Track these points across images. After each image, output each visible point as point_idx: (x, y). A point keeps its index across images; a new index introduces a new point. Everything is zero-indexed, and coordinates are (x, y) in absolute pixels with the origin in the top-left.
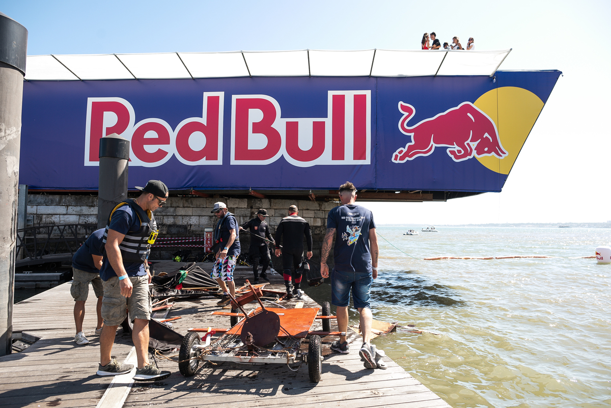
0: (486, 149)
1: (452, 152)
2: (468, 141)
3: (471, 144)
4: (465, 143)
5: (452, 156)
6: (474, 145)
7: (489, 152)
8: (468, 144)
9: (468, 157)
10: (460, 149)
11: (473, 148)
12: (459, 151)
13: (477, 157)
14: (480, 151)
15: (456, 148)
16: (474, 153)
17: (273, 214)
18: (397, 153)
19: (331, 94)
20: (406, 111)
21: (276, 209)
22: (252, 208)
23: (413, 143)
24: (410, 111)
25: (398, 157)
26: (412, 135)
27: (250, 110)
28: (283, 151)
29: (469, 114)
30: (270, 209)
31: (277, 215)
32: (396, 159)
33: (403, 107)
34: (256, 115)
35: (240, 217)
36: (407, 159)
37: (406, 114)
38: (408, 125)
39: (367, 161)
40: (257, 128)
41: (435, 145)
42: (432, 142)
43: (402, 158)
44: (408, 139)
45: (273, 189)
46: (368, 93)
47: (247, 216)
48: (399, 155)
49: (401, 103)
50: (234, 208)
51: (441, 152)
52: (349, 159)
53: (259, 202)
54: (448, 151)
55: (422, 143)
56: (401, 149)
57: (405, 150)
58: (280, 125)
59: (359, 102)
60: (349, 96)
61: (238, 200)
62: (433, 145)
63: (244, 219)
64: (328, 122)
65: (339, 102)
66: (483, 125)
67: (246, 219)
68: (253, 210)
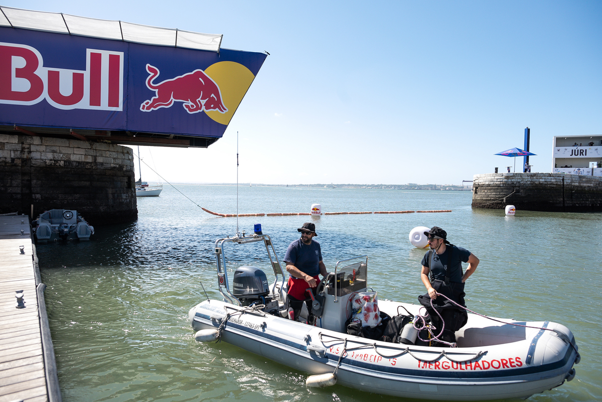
0: (212, 106)
1: (187, 106)
2: (199, 99)
3: (201, 101)
4: (197, 100)
5: (187, 109)
6: (203, 102)
7: (214, 108)
8: (199, 101)
9: (199, 111)
10: (193, 104)
11: (203, 104)
12: (192, 106)
13: (206, 111)
14: (208, 106)
15: (190, 103)
16: (203, 108)
17: (44, 149)
18: (144, 103)
19: (89, 51)
20: (152, 72)
21: (47, 146)
22: (23, 143)
23: (157, 97)
24: (156, 73)
25: (145, 107)
26: (157, 90)
27: (13, 57)
28: (45, 95)
29: (200, 79)
30: (42, 145)
31: (48, 150)
32: (143, 108)
33: (151, 69)
34: (18, 62)
35: (11, 151)
36: (152, 109)
37: (152, 74)
38: (154, 83)
39: (120, 108)
40: (20, 73)
41: (174, 100)
42: (172, 98)
43: (148, 108)
44: (154, 94)
45: (37, 126)
46: (121, 55)
47: (18, 151)
48: (146, 106)
49: (148, 65)
50: (4, 143)
51: (178, 105)
52: (104, 106)
53: (30, 139)
54: (184, 105)
55: (164, 97)
56: (148, 101)
57: (151, 102)
58: (42, 72)
59: (114, 60)
60: (105, 55)
61: (8, 136)
62: (173, 100)
63: (14, 153)
64: (87, 74)
65: (96, 59)
66: (211, 88)
67: (16, 153)
68: (24, 146)
